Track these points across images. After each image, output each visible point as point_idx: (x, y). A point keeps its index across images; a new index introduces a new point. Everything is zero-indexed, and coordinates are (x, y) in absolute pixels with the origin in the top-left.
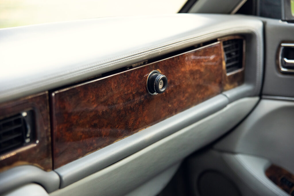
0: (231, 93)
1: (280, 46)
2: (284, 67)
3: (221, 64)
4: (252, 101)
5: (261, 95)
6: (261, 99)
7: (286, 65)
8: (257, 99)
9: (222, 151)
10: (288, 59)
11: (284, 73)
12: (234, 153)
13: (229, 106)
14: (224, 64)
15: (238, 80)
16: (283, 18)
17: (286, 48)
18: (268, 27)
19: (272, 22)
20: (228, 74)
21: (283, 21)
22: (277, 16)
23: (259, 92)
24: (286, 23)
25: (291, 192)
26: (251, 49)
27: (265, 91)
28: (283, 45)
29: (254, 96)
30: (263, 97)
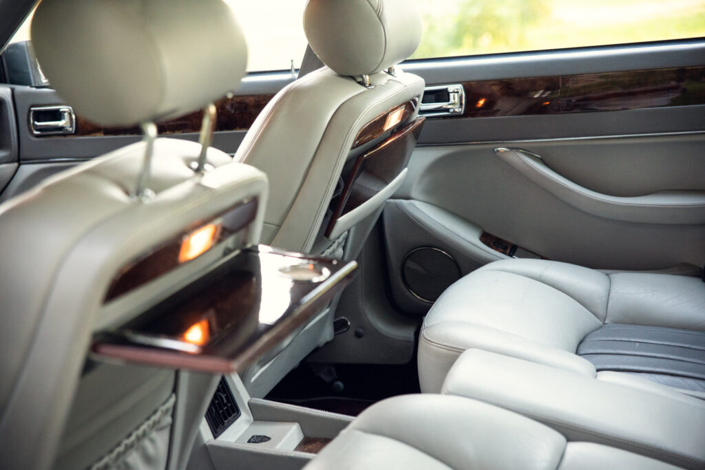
1: (30, 111)
2: (37, 130)
4: (11, 167)
5: (20, 160)
6: (20, 165)
7: (38, 128)
8: (16, 164)
10: (38, 121)
11: (37, 136)
16: (33, 85)
17: (35, 112)
18: (16, 92)
19: (20, 88)
21: (31, 87)
22: (27, 83)
23: (16, 158)
24: (34, 89)
27: (22, 156)
28: (32, 109)
29: (12, 162)
30: (22, 162)
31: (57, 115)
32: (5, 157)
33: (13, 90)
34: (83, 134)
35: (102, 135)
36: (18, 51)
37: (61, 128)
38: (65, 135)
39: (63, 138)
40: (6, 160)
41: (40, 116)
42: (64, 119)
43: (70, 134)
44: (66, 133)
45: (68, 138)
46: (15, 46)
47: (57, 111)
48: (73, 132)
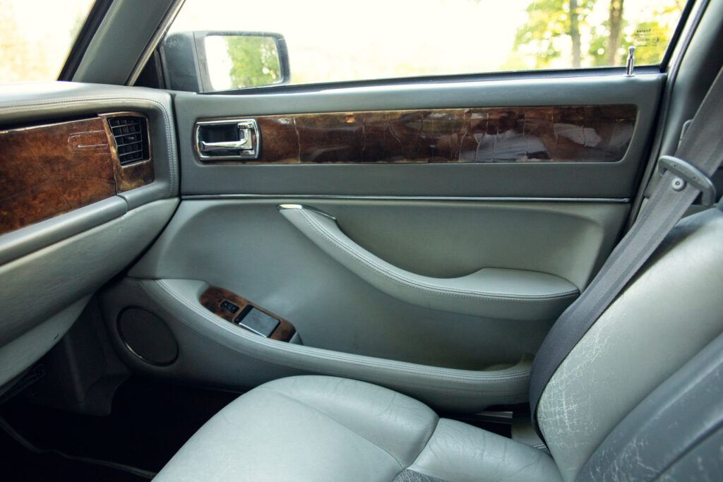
0: (131, 194)
1: (195, 126)
2: (204, 154)
3: (109, 151)
4: (169, 203)
5: (181, 194)
6: (181, 200)
7: (208, 150)
8: (176, 200)
9: (140, 278)
10: (207, 142)
11: (205, 162)
13: (129, 214)
14: (114, 151)
15: (146, 175)
16: (201, 92)
17: (203, 127)
18: (177, 100)
19: (181, 95)
20: (123, 167)
21: (198, 93)
22: (192, 86)
23: (176, 191)
24: (201, 96)
25: (233, 320)
27: (184, 189)
28: (198, 123)
29: (171, 197)
30: (183, 197)
31: (232, 132)
32: (160, 191)
33: (173, 97)
34: (269, 161)
35: (299, 162)
36: (182, 45)
37: (238, 151)
38: (243, 161)
39: (240, 165)
40: (161, 195)
41: (210, 133)
42: (243, 138)
43: (251, 160)
44: (246, 157)
45: (248, 165)
46: (177, 37)
47: (235, 125)
48: (256, 157)
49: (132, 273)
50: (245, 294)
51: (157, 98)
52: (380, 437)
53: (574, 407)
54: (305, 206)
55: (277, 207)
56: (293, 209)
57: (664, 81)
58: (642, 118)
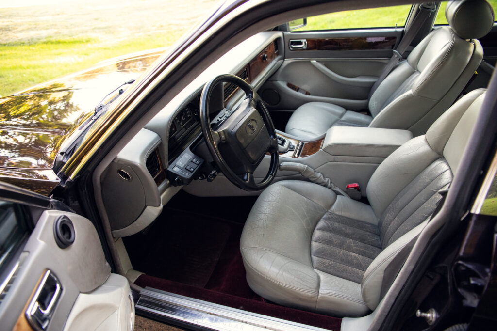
0: (277, 59)
1: (289, 41)
4: (281, 61)
5: (284, 59)
7: (292, 47)
8: (282, 61)
9: (272, 81)
10: (293, 45)
11: (292, 50)
12: (276, 81)
15: (278, 54)
19: (286, 33)
20: (275, 53)
21: (288, 32)
22: (286, 31)
24: (290, 33)
25: (296, 91)
26: (280, 43)
27: (285, 57)
28: (291, 40)
31: (300, 43)
32: (280, 58)
33: (283, 34)
34: (308, 50)
35: (317, 50)
37: (300, 48)
38: (302, 50)
41: (293, 43)
42: (303, 44)
43: (304, 50)
47: (301, 41)
48: (306, 49)
49: (270, 80)
50: (297, 85)
51: (279, 34)
52: (334, 113)
53: (376, 103)
54: (317, 61)
55: (310, 62)
56: (314, 61)
57: (403, 30)
58: (398, 39)
